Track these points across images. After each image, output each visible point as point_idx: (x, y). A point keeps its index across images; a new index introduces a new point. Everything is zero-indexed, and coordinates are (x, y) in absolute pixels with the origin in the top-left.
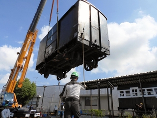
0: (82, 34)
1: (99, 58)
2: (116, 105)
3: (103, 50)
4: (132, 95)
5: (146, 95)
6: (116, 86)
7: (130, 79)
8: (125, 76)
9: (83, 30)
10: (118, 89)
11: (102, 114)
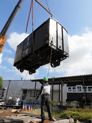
0: (52, 42)
1: (61, 59)
2: (65, 98)
3: (65, 54)
4: (77, 91)
5: (87, 91)
6: (66, 83)
7: (77, 79)
8: (73, 76)
9: (53, 39)
10: (67, 86)
11: (54, 104)
